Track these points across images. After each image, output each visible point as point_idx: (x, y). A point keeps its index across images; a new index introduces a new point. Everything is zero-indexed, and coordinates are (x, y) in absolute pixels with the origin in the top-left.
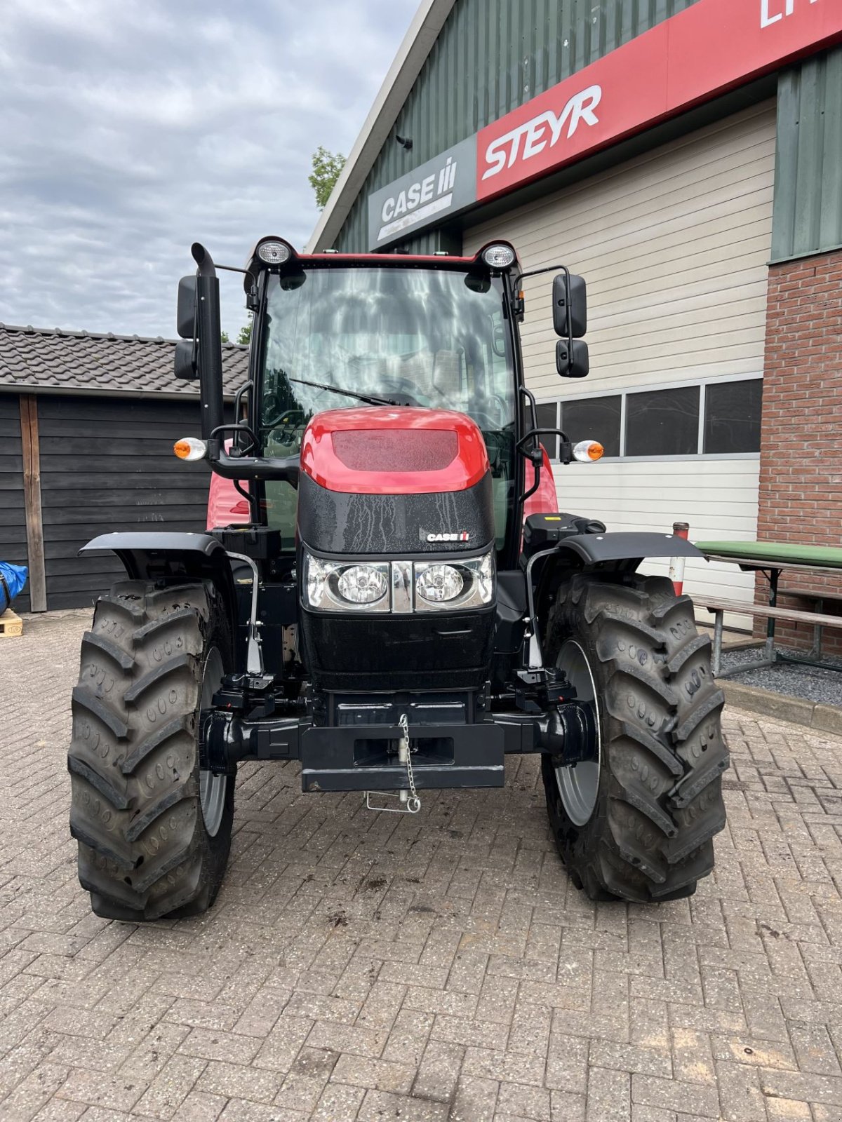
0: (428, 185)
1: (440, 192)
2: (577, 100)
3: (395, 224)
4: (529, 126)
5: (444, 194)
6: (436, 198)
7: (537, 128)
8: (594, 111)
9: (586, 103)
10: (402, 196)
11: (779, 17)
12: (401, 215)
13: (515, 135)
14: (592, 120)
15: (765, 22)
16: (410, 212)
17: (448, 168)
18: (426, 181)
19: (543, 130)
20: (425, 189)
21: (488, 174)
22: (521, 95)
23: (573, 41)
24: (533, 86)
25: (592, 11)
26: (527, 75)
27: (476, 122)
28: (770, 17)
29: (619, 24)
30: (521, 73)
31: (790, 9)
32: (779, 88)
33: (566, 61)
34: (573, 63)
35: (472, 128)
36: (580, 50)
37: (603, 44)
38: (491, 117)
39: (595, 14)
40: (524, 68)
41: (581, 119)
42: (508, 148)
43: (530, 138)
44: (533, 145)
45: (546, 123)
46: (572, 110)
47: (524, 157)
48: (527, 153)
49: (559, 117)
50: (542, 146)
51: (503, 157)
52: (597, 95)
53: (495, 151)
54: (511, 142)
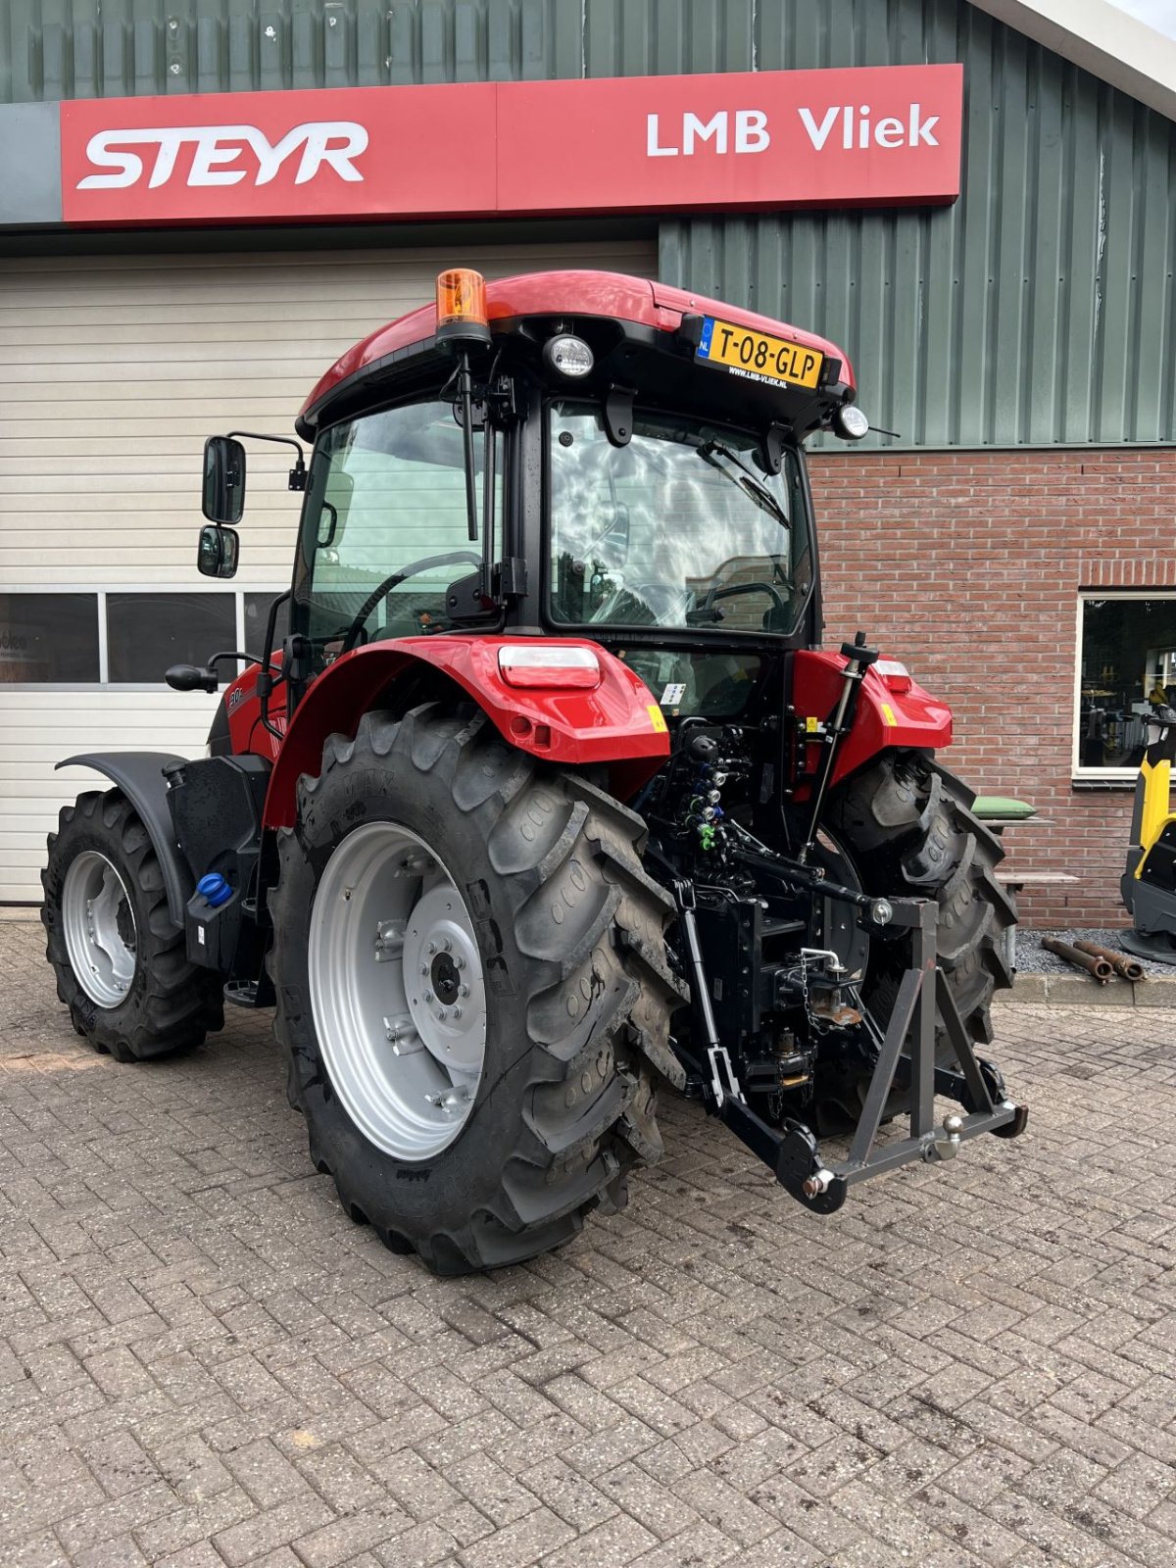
2: (317, 134)
4: (207, 137)
7: (221, 145)
8: (354, 161)
9: (337, 143)
11: (674, 152)
13: (171, 140)
14: (350, 174)
15: (653, 150)
19: (235, 153)
21: (90, 183)
22: (161, 75)
23: (287, 35)
24: (192, 72)
25: (327, 5)
26: (178, 47)
27: (38, 82)
28: (660, 146)
29: (385, 48)
30: (161, 38)
31: (689, 149)
32: (661, 239)
33: (270, 59)
34: (288, 68)
35: (28, 89)
36: (303, 55)
37: (353, 65)
38: (84, 89)
39: (334, 12)
40: (169, 35)
41: (324, 163)
42: (148, 153)
43: (206, 156)
44: (215, 168)
45: (244, 144)
46: (306, 141)
47: (192, 182)
48: (199, 176)
49: (274, 142)
50: (234, 177)
51: (133, 165)
52: (359, 139)
53: (110, 148)
54: (156, 147)
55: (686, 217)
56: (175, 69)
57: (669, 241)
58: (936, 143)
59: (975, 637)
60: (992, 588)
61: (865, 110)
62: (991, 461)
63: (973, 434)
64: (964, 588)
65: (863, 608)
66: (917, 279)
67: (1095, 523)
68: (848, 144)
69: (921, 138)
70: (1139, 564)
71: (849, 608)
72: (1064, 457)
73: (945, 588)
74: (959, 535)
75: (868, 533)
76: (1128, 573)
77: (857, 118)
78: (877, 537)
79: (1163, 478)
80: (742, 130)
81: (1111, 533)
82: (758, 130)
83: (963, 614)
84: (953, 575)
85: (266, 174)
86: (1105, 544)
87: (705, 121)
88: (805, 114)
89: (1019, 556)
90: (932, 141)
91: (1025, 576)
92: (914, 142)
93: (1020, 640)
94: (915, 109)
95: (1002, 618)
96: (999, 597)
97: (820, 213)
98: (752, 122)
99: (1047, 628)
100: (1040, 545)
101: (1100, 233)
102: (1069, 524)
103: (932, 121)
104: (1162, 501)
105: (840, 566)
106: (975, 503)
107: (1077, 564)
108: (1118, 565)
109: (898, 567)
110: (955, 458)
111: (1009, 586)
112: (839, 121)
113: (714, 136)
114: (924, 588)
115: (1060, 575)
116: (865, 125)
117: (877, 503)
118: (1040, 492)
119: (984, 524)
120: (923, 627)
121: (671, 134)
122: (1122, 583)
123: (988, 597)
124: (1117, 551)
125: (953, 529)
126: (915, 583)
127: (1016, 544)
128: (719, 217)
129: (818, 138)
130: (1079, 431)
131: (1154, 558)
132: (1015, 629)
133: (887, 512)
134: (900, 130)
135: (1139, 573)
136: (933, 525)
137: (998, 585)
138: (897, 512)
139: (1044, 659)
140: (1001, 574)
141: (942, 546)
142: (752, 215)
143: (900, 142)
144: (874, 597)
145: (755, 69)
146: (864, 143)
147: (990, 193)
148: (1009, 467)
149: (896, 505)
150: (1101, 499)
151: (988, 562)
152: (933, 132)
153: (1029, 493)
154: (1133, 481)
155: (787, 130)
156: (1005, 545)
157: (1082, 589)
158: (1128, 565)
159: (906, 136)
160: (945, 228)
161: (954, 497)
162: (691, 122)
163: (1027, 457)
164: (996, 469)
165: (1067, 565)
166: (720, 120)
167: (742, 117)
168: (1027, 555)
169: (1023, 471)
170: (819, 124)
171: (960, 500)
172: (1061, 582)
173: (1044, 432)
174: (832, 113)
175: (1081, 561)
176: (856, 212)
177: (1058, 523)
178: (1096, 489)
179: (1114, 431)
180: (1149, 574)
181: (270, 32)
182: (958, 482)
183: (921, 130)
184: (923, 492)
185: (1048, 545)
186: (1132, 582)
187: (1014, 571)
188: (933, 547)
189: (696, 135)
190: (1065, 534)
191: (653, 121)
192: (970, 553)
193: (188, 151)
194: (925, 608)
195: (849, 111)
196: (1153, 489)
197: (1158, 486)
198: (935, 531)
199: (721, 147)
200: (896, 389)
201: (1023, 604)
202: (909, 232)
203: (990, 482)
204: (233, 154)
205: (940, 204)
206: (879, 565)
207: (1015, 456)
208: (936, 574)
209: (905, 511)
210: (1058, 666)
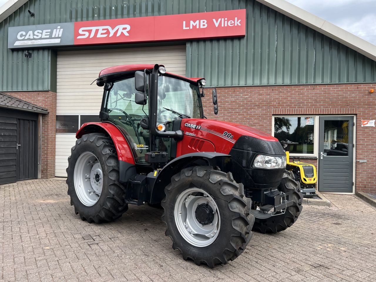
0: (46, 32)
1: (53, 36)
2: (121, 27)
3: (26, 42)
4: (100, 28)
5: (55, 38)
6: (51, 38)
7: (103, 30)
8: (127, 32)
9: (124, 29)
10: (31, 32)
11: (188, 28)
12: (29, 39)
13: (94, 29)
14: (127, 34)
15: (184, 28)
16: (34, 39)
17: (58, 30)
18: (45, 31)
20: (44, 33)
21: (79, 37)
22: (93, 16)
23: (116, 8)
24: (99, 16)
25: (124, 3)
26: (96, 11)
27: (71, 18)
28: (186, 27)
29: (135, 10)
30: (93, 10)
31: (191, 28)
32: (186, 45)
33: (113, 13)
34: (116, 15)
35: (69, 20)
36: (119, 12)
37: (128, 13)
38: (79, 19)
39: (125, 4)
40: (95, 9)
41: (122, 33)
42: (90, 31)
43: (100, 31)
44: (102, 34)
45: (107, 29)
46: (119, 28)
47: (98, 36)
48: (99, 36)
49: (113, 29)
50: (105, 36)
51: (87, 34)
52: (128, 27)
53: (83, 31)
54: (91, 30)
55: (191, 41)
56: (96, 15)
57: (188, 45)
58: (240, 25)
59: (250, 125)
60: (254, 115)
61: (226, 19)
62: (253, 88)
63: (250, 83)
64: (248, 115)
65: (227, 119)
66: (238, 52)
67: (276, 101)
68: (223, 26)
69: (237, 24)
70: (285, 110)
71: (224, 119)
72: (269, 87)
73: (244, 115)
74: (247, 104)
75: (228, 103)
76: (283, 112)
77: (225, 20)
78: (229, 104)
79: (290, 92)
80: (202, 24)
81: (279, 103)
82: (205, 23)
83: (248, 120)
84: (245, 112)
85: (111, 35)
86: (278, 105)
87: (194, 22)
88: (214, 20)
89: (259, 108)
90: (239, 25)
91: (261, 112)
92: (236, 25)
93: (260, 126)
94: (236, 18)
95: (256, 121)
96: (255, 117)
97: (218, 39)
98: (204, 22)
99: (266, 123)
100: (264, 106)
101: (276, 42)
102: (270, 101)
103: (240, 21)
104: (290, 96)
105: (222, 110)
106: (250, 97)
107: (272, 110)
108: (281, 110)
109: (234, 110)
110: (245, 88)
111: (257, 114)
112: (221, 21)
113: (196, 25)
114: (239, 115)
115: (268, 112)
116: (226, 22)
117: (229, 97)
118: (264, 95)
119: (252, 101)
120: (239, 123)
121: (188, 25)
122: (282, 114)
123: (253, 117)
124: (281, 107)
125: (245, 102)
126: (237, 114)
127: (258, 105)
128: (198, 40)
129: (217, 25)
130: (272, 82)
131: (288, 108)
132: (259, 123)
133: (232, 99)
134: (233, 22)
135: (285, 112)
136: (241, 102)
137: (255, 114)
138: (234, 99)
139: (265, 130)
140: (256, 112)
141: (243, 106)
142: (204, 40)
143: (233, 25)
144: (229, 117)
145: (205, 12)
146: (226, 25)
147: (253, 34)
148: (257, 89)
149: (233, 98)
150: (277, 96)
151: (253, 109)
152: (240, 23)
153: (261, 95)
154: (284, 92)
155: (210, 24)
156: (256, 106)
157: (273, 115)
158: (283, 110)
159: (234, 24)
160: (244, 41)
161: (246, 96)
162: (192, 22)
163: (261, 87)
164: (254, 90)
165: (270, 110)
166: (197, 22)
167: (202, 21)
168: (261, 108)
169: (260, 90)
170: (217, 22)
171: (247, 96)
172: (268, 113)
173: (265, 82)
174: (220, 20)
175: (273, 109)
176: (225, 39)
177: (267, 101)
178: (276, 94)
179: (280, 82)
180: (288, 112)
181: (113, 8)
182: (246, 93)
183: (237, 23)
184: (239, 95)
185: (266, 106)
186: (284, 114)
187: (259, 111)
188: (241, 106)
189: (193, 25)
190: (269, 103)
191: (184, 22)
192: (249, 107)
193: (97, 31)
194: (240, 119)
195: (223, 19)
196: (288, 94)
197: (289, 93)
198: (242, 103)
199: (198, 27)
200: (234, 74)
201: (260, 118)
202: (236, 42)
203: (253, 93)
204: (105, 31)
205: (243, 37)
206: (230, 110)
207: (258, 87)
208: (242, 112)
209: (235, 99)
210: (268, 131)
